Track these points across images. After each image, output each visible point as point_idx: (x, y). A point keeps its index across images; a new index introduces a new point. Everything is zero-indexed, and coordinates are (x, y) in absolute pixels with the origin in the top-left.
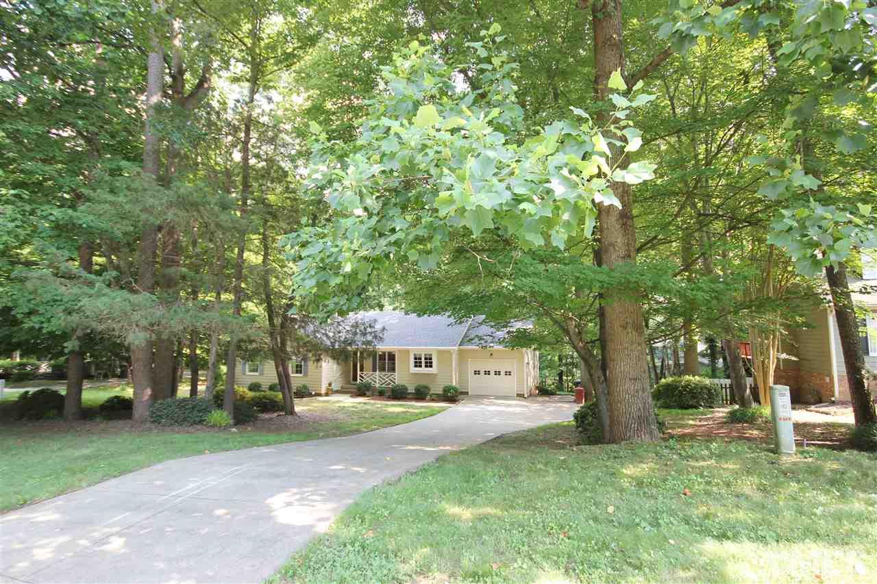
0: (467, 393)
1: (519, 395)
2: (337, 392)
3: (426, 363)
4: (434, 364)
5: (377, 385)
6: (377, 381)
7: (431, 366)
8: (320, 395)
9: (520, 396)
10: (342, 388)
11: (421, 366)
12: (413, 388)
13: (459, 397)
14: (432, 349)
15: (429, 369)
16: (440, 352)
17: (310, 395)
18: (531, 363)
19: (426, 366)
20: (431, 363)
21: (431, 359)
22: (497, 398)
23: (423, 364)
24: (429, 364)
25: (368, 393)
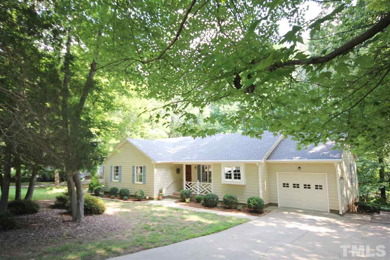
0: (276, 205)
1: (332, 211)
2: (169, 197)
3: (235, 175)
4: (242, 176)
5: (198, 193)
6: (198, 189)
7: (239, 178)
8: (151, 199)
9: (334, 212)
10: (174, 194)
11: (230, 178)
12: (222, 197)
13: (265, 209)
14: (241, 162)
15: (237, 180)
16: (247, 165)
17: (145, 199)
18: (346, 176)
19: (235, 178)
20: (239, 175)
21: (239, 171)
22: (306, 212)
23: (233, 176)
24: (237, 176)
25: (187, 200)
